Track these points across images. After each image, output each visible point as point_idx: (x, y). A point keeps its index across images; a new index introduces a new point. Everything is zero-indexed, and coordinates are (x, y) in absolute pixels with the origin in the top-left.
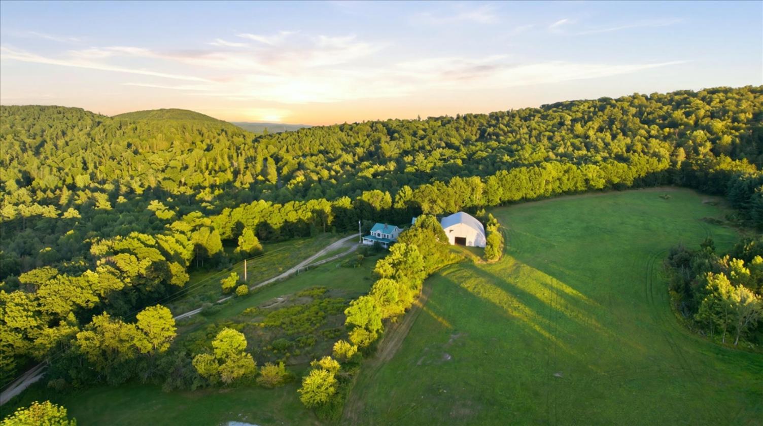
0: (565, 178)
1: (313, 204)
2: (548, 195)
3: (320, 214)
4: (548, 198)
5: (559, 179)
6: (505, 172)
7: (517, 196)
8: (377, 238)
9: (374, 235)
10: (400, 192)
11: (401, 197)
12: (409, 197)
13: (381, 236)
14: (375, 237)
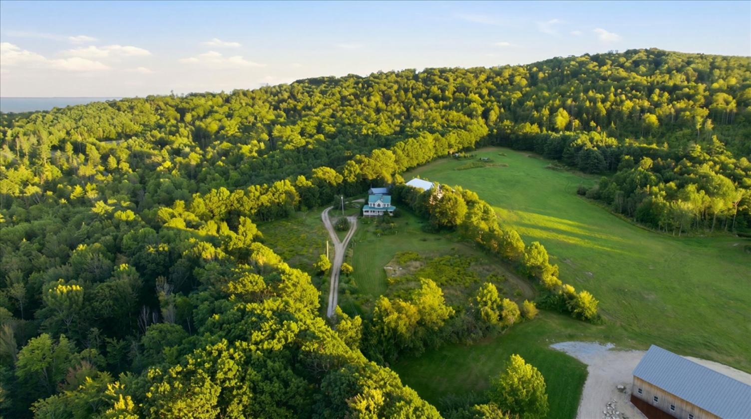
0: (437, 146)
1: (280, 185)
2: (430, 160)
4: (430, 162)
5: (434, 147)
6: (402, 143)
8: (377, 209)
9: (372, 206)
10: (347, 166)
11: (350, 172)
12: (358, 171)
13: (382, 206)
14: (374, 208)
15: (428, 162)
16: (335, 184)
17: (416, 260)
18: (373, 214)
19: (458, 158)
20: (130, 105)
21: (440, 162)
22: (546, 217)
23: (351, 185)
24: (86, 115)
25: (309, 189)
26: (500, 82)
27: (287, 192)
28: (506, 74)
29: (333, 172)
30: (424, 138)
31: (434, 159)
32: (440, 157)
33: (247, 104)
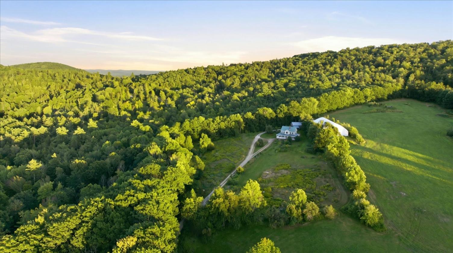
0: (355, 96)
1: (233, 117)
2: (348, 106)
3: (238, 122)
4: (348, 107)
5: (353, 97)
6: (327, 94)
7: (335, 107)
8: (285, 135)
9: (283, 133)
10: (279, 107)
11: (281, 111)
12: (286, 110)
13: (289, 134)
14: (284, 134)
15: (345, 108)
16: (269, 118)
17: (286, 169)
18: (283, 138)
19: (370, 106)
20: (195, 71)
21: (356, 107)
22: (403, 150)
23: (280, 118)
24: (171, 76)
25: (251, 120)
26: (434, 53)
27: (236, 121)
28: (440, 47)
29: (270, 110)
30: (344, 91)
31: (352, 106)
32: (357, 104)
33: (257, 70)
